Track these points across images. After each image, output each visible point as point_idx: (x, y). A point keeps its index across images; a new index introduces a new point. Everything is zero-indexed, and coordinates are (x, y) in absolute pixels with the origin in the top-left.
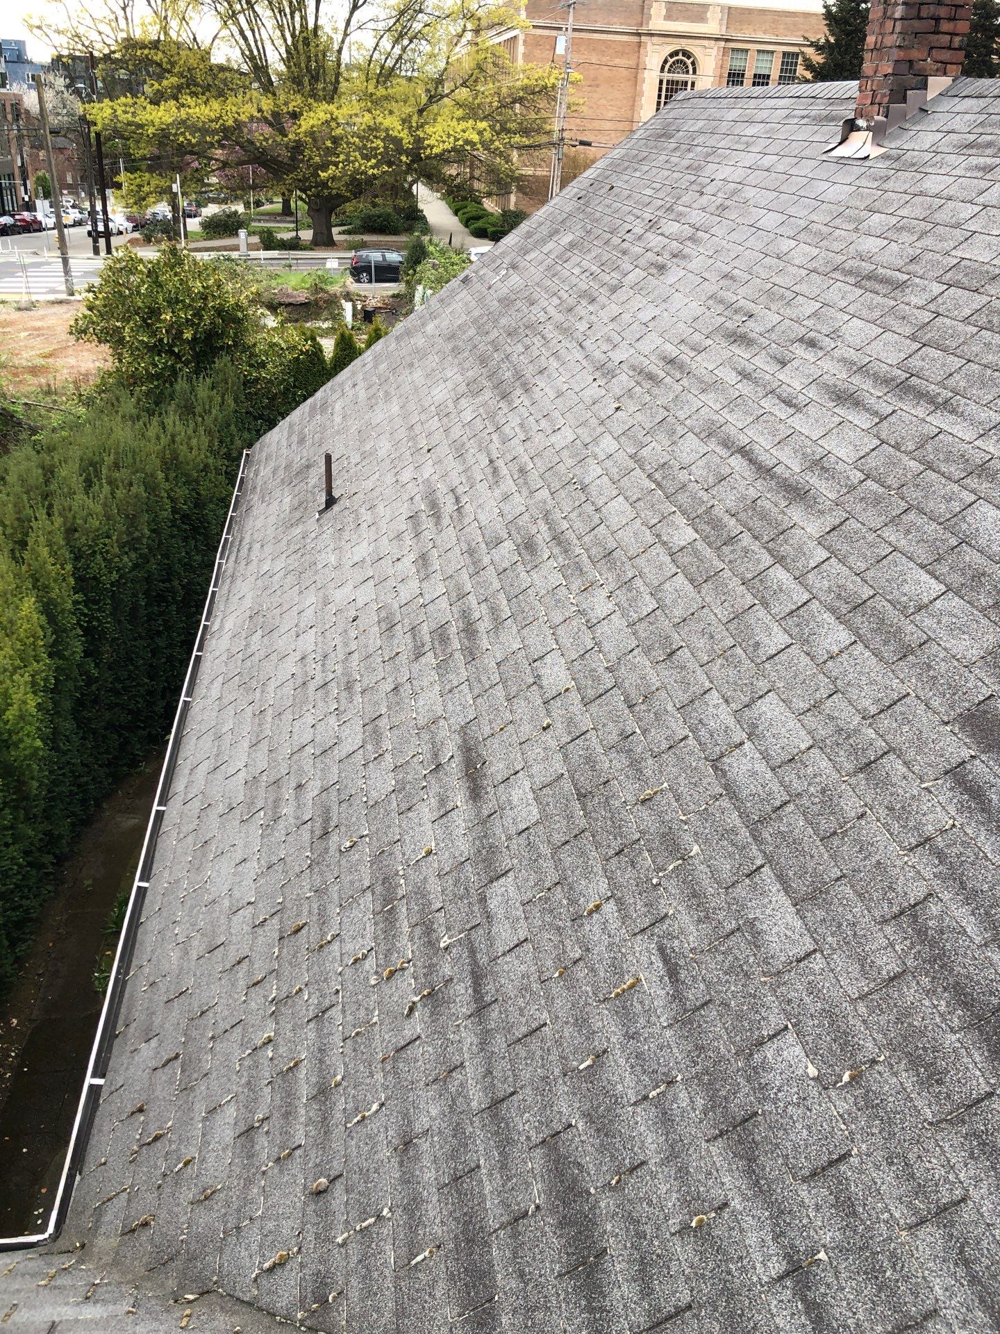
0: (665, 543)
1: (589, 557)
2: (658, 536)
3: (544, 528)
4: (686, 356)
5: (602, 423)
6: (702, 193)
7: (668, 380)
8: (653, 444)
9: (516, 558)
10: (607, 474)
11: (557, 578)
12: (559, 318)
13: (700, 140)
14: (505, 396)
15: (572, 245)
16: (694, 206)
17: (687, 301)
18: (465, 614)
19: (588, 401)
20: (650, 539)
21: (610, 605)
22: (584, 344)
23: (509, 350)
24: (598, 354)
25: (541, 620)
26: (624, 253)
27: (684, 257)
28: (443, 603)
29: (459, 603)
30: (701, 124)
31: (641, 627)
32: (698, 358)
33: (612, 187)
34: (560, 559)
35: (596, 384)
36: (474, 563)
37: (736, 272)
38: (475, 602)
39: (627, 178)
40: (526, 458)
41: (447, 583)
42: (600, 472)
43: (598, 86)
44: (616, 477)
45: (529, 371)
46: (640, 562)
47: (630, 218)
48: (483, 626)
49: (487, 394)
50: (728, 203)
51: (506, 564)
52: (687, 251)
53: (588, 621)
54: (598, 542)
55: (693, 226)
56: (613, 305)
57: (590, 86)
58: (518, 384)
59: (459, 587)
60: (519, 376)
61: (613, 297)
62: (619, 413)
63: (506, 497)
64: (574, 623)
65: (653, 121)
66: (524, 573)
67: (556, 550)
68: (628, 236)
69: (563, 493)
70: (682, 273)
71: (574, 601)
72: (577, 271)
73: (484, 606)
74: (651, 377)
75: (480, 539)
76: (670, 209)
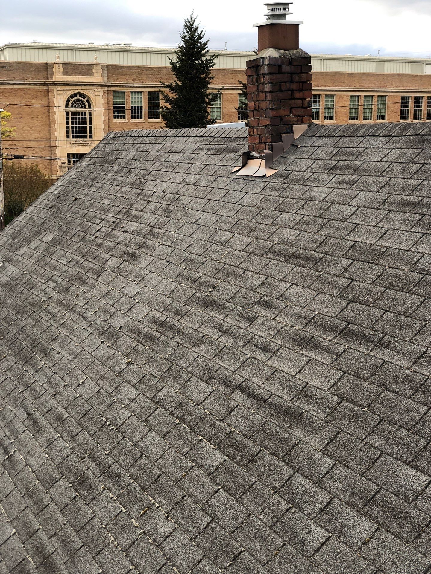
0: (200, 466)
1: (140, 485)
2: (194, 461)
3: (92, 465)
4: (173, 320)
5: (119, 375)
6: (149, 202)
7: (163, 338)
8: (167, 388)
9: (74, 494)
10: (135, 415)
11: (117, 507)
12: (59, 297)
13: (137, 164)
14: (27, 361)
15: (54, 242)
16: (145, 210)
17: (160, 279)
18: (39, 550)
19: (102, 359)
20: (188, 464)
21: (170, 524)
22: (85, 315)
23: (21, 324)
24: (98, 322)
25: (111, 545)
26: (100, 246)
27: (149, 247)
28: (16, 543)
29: (31, 541)
30: (133, 154)
31: (202, 539)
32: (183, 321)
33: (76, 199)
34: (115, 490)
35: (103, 346)
36: (36, 503)
37: (193, 256)
38: (46, 537)
39: (85, 192)
40: (60, 409)
41: (14, 524)
42: (128, 414)
44: (144, 417)
45: (44, 339)
46: (185, 483)
47: (97, 221)
48: (60, 558)
49: (11, 361)
50: (170, 208)
51: (66, 500)
52: (149, 243)
53: (154, 540)
54: (143, 471)
55: (149, 225)
56: (101, 285)
58: (36, 350)
59: (26, 526)
60: (35, 343)
61: (99, 279)
62: (131, 367)
63: (51, 443)
64: (143, 544)
65: (95, 152)
66: (84, 506)
67: (109, 483)
68: (98, 234)
69: (101, 435)
70: (150, 259)
71: (137, 525)
72: (63, 261)
73: (54, 540)
74: (148, 337)
75: (37, 482)
76: (127, 214)
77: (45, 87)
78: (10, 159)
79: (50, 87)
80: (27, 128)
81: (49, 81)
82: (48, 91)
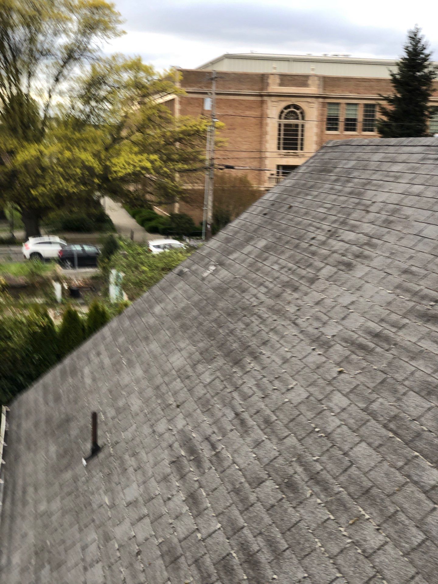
0: (416, 483)
1: (349, 494)
2: (409, 476)
3: (299, 469)
4: (389, 332)
5: (330, 383)
6: (368, 212)
7: (378, 349)
8: (381, 400)
9: (280, 496)
10: (345, 425)
11: (324, 514)
12: (270, 302)
13: (356, 174)
14: (237, 362)
15: (267, 249)
16: (364, 220)
17: (377, 289)
18: (244, 547)
19: (313, 366)
20: (401, 478)
21: (381, 537)
22: (297, 321)
23: (232, 326)
24: (310, 329)
25: (318, 550)
26: (314, 254)
27: (366, 257)
28: (221, 537)
29: (235, 537)
30: (352, 164)
31: (415, 556)
32: (400, 333)
33: (291, 207)
34: (322, 497)
35: (315, 353)
36: (242, 501)
37: (414, 269)
38: (250, 535)
39: (301, 200)
40: (268, 412)
41: (220, 519)
42: (338, 422)
43: (234, 129)
44: (355, 427)
45: (253, 343)
46: (399, 498)
47: (312, 229)
48: (265, 557)
49: (220, 362)
50: (392, 218)
51: (272, 501)
52: (366, 253)
53: (364, 551)
54: (352, 480)
55: (366, 235)
56: (314, 293)
57: (229, 129)
58: (245, 353)
59: (232, 522)
60: (246, 347)
61: (313, 287)
62: (343, 376)
63: (258, 444)
64: (351, 553)
65: (312, 160)
66: (291, 509)
67: (317, 489)
68: (312, 242)
69: (309, 441)
70: (367, 269)
71: (345, 533)
72: (276, 267)
73: (259, 539)
74: (362, 347)
75: (243, 480)
76: (344, 223)
77: (259, 99)
78: (221, 169)
79: (265, 98)
80: (239, 139)
81: (264, 92)
82: (262, 102)
